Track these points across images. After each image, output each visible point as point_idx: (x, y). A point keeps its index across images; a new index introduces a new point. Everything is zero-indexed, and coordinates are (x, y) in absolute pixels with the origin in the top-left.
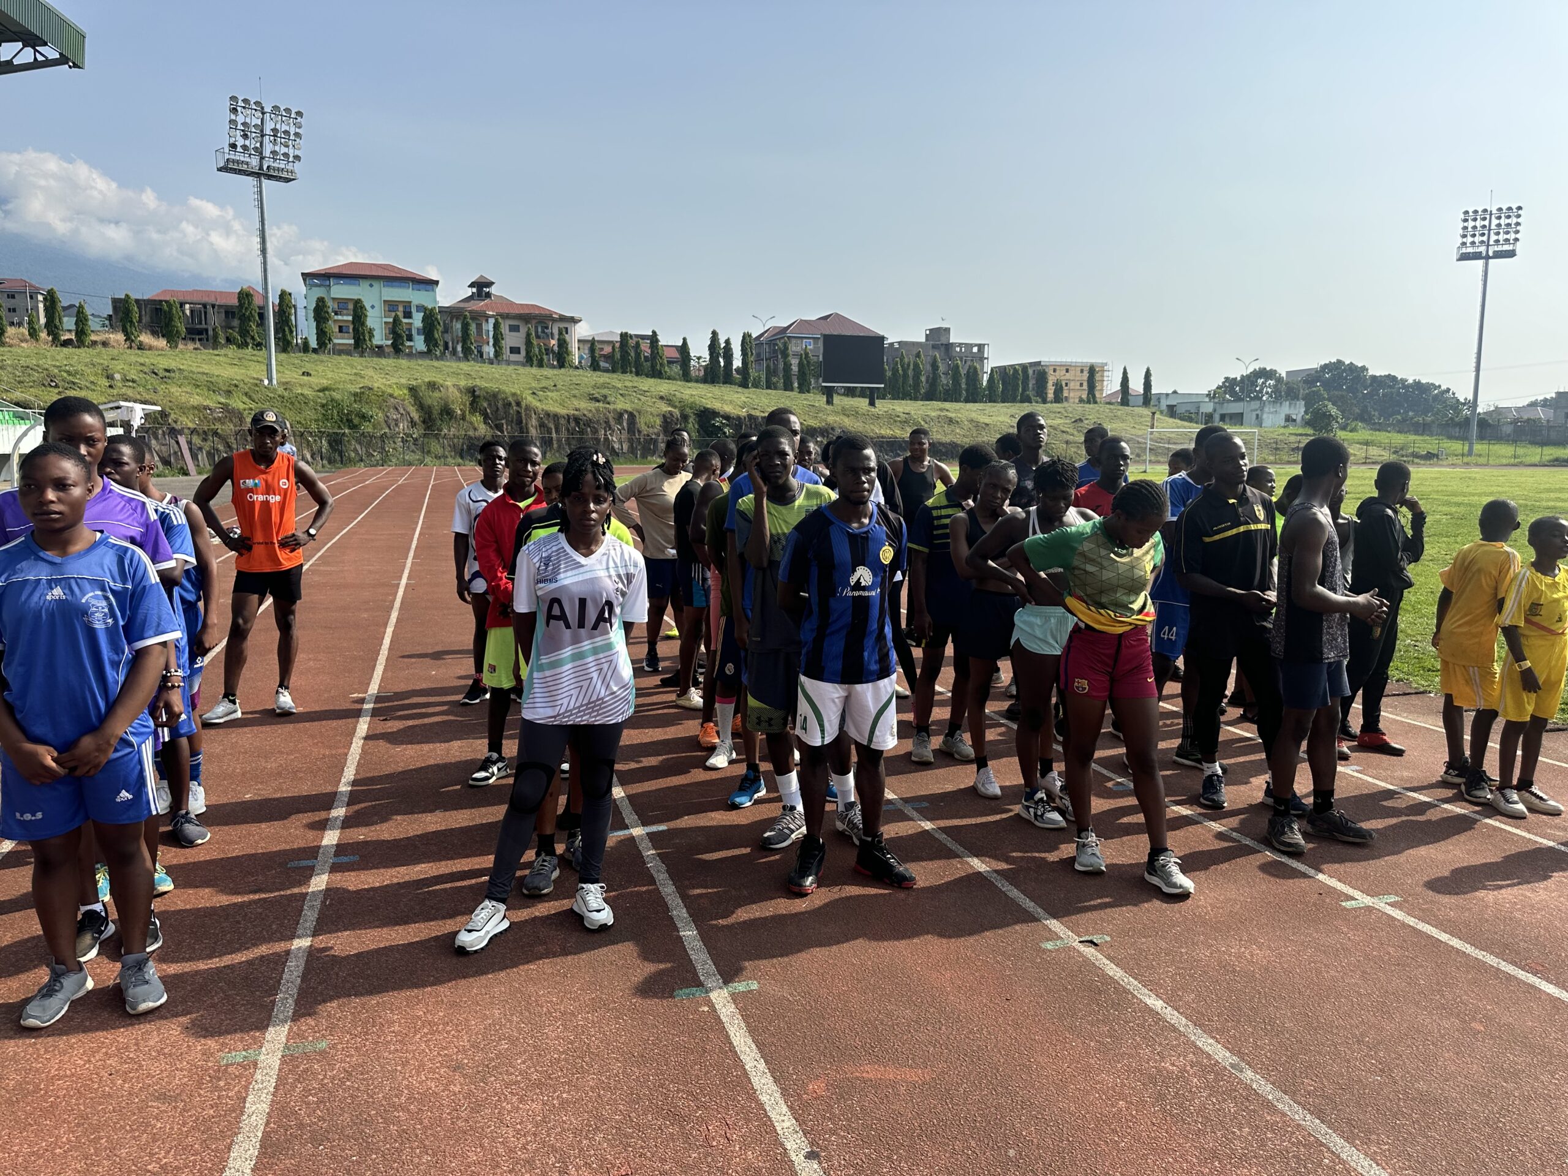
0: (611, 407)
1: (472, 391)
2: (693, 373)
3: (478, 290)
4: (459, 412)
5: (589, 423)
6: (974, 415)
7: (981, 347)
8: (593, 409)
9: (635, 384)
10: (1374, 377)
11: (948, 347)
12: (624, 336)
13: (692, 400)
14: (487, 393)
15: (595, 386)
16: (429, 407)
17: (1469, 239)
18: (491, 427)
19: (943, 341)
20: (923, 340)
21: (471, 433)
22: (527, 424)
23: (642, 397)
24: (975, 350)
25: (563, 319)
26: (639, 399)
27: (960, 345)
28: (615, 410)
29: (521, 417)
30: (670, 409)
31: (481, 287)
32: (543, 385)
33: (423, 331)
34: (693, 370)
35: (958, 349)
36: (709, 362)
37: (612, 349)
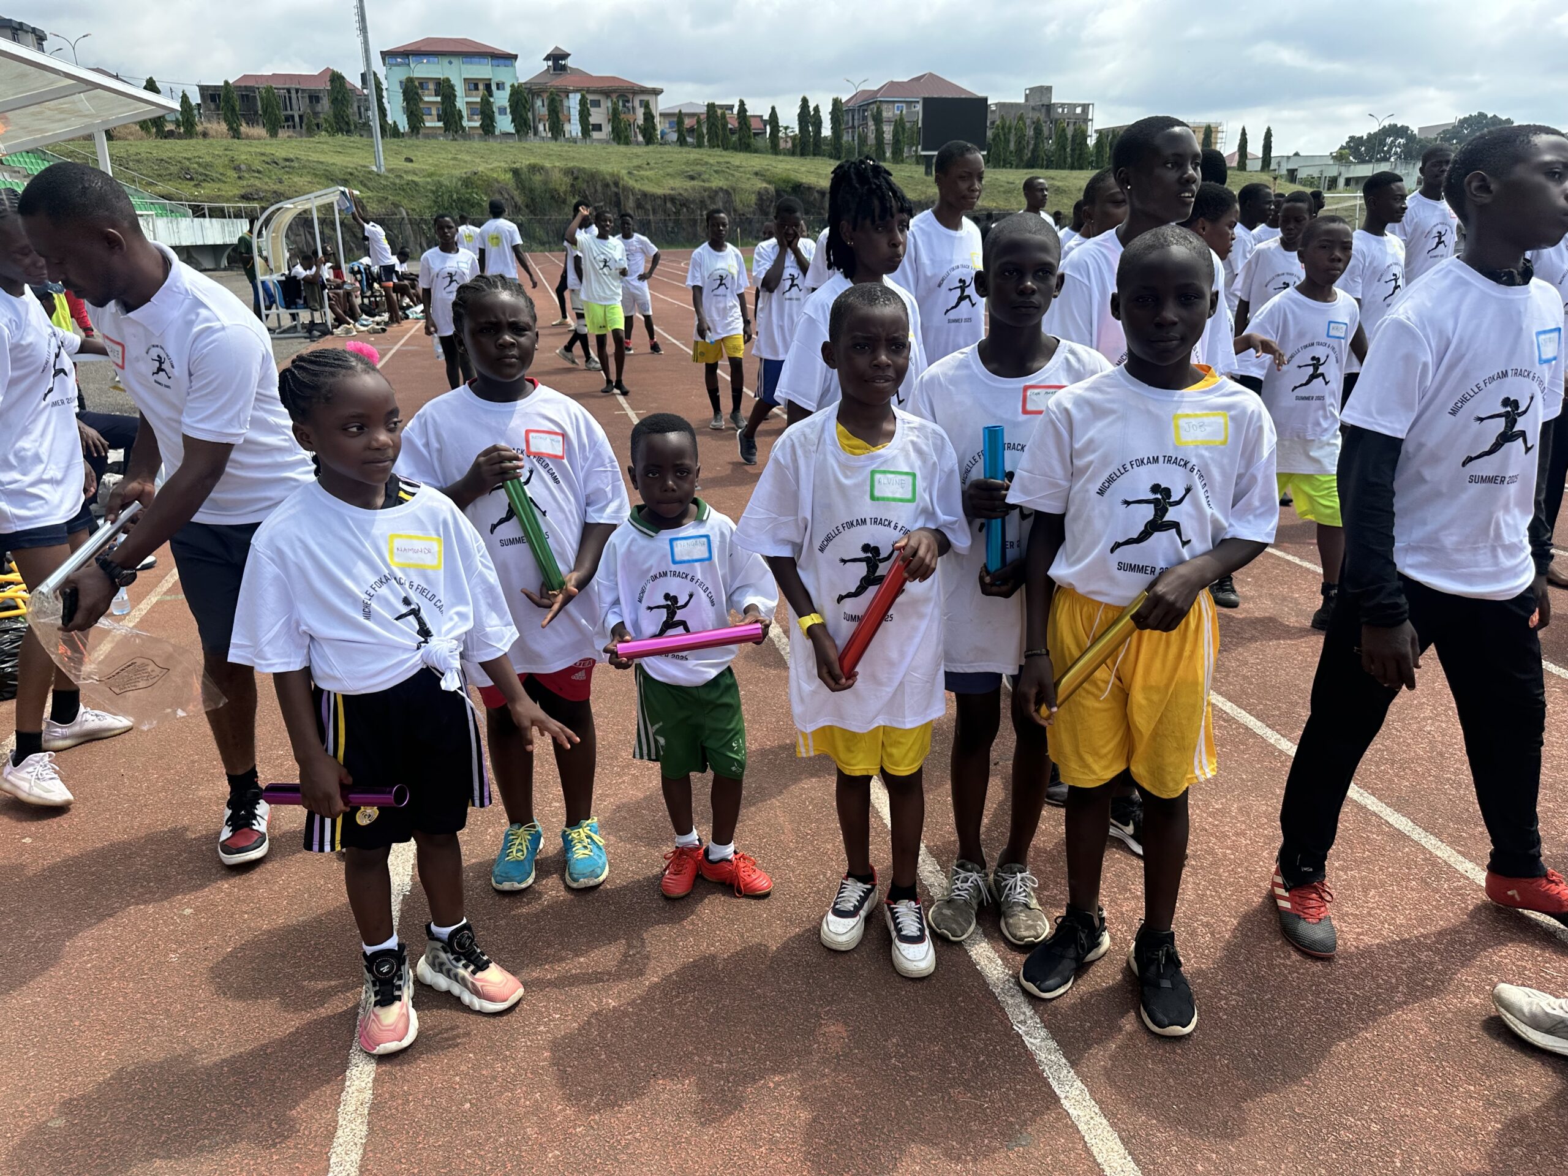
0: (706, 185)
1: (571, 172)
2: (782, 145)
3: (553, 64)
4: (561, 195)
5: (685, 203)
7: (1085, 107)
8: (689, 188)
9: (727, 159)
11: (1049, 107)
12: (711, 107)
14: (586, 174)
15: (687, 163)
16: (533, 191)
19: (1045, 101)
20: (1022, 100)
23: (735, 174)
24: (1079, 110)
25: (644, 91)
26: (733, 176)
27: (1062, 105)
28: (710, 188)
30: (765, 185)
31: (557, 59)
32: (636, 164)
33: (508, 110)
34: (781, 141)
35: (1060, 110)
36: (797, 132)
37: (698, 122)
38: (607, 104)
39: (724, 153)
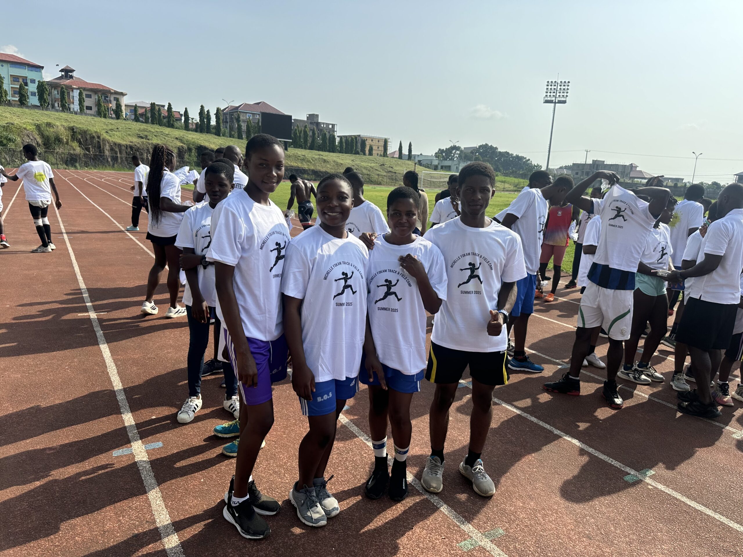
0: (150, 142)
1: (72, 129)
2: (190, 126)
3: (65, 74)
4: (65, 140)
5: (138, 149)
6: (335, 159)
7: (333, 125)
8: (140, 143)
9: (161, 130)
10: (500, 152)
11: (318, 124)
12: (153, 105)
13: (193, 140)
14: (81, 130)
15: (139, 130)
16: (48, 136)
17: (549, 94)
18: (83, 149)
19: (315, 120)
20: (305, 119)
21: (72, 152)
22: (103, 149)
23: (166, 138)
24: (330, 126)
25: (116, 93)
26: (165, 139)
27: (323, 123)
28: (152, 143)
29: (100, 144)
30: (182, 144)
31: (67, 72)
32: (111, 128)
33: (37, 94)
34: (190, 125)
35: (322, 125)
36: (198, 121)
37: (146, 110)
38: (95, 97)
39: (160, 127)
